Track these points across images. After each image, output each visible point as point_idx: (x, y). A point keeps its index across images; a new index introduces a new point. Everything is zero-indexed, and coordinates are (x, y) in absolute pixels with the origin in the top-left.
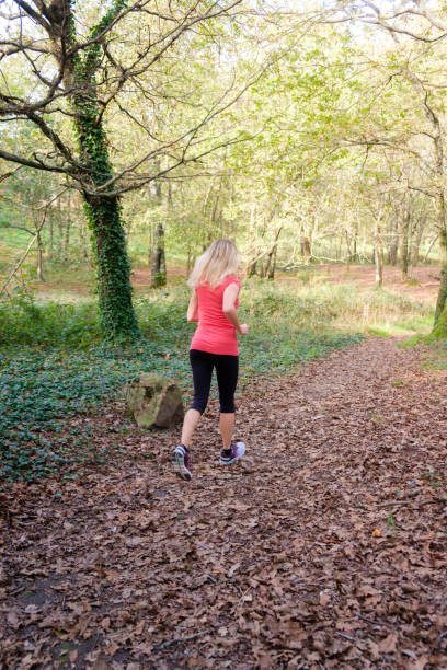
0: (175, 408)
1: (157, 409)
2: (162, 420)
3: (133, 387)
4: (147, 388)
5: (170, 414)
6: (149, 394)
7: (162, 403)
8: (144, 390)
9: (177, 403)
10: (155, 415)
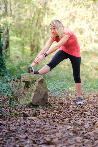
0: (43, 94)
1: (33, 94)
2: (36, 101)
3: (17, 82)
4: (26, 82)
5: (40, 98)
6: (27, 85)
7: (36, 90)
8: (24, 83)
9: (44, 91)
10: (32, 98)
